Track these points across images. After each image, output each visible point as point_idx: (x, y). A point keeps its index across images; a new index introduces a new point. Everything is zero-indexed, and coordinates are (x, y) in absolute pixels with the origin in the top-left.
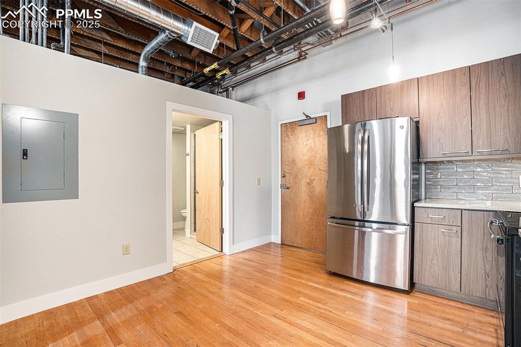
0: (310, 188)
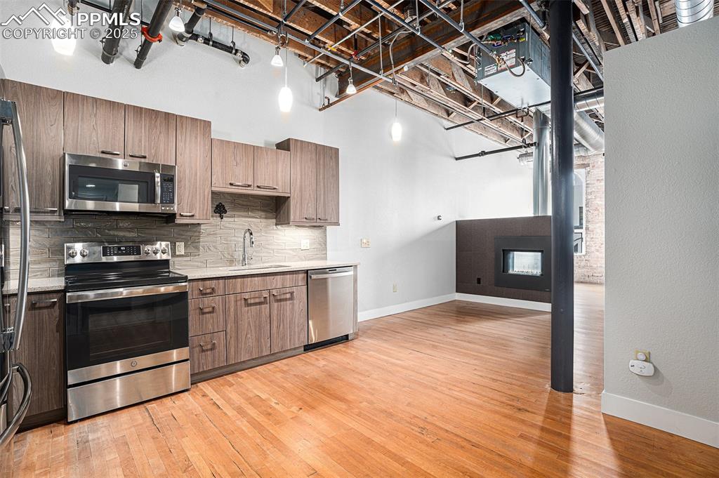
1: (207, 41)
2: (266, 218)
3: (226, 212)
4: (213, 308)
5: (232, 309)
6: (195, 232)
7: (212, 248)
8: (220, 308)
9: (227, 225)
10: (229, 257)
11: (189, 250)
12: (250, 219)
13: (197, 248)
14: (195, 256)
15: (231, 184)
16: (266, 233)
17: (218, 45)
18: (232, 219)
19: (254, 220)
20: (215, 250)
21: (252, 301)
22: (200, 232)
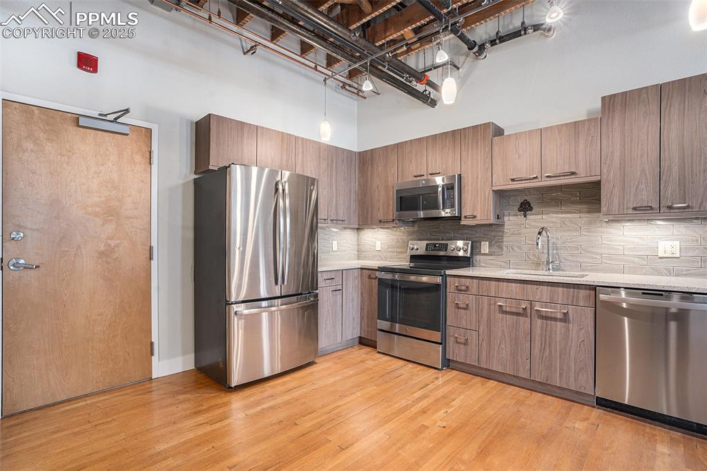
0: (108, 263)
1: (493, 43)
2: (589, 212)
3: (531, 209)
4: (467, 305)
5: (485, 312)
6: (499, 231)
7: (516, 249)
8: (473, 306)
9: (533, 224)
10: (536, 259)
11: (493, 250)
12: (563, 215)
13: (501, 248)
14: (499, 255)
15: (513, 180)
16: (588, 232)
17: (504, 38)
18: (540, 217)
19: (568, 215)
20: (519, 251)
21: (508, 310)
22: (503, 232)
